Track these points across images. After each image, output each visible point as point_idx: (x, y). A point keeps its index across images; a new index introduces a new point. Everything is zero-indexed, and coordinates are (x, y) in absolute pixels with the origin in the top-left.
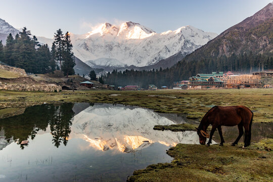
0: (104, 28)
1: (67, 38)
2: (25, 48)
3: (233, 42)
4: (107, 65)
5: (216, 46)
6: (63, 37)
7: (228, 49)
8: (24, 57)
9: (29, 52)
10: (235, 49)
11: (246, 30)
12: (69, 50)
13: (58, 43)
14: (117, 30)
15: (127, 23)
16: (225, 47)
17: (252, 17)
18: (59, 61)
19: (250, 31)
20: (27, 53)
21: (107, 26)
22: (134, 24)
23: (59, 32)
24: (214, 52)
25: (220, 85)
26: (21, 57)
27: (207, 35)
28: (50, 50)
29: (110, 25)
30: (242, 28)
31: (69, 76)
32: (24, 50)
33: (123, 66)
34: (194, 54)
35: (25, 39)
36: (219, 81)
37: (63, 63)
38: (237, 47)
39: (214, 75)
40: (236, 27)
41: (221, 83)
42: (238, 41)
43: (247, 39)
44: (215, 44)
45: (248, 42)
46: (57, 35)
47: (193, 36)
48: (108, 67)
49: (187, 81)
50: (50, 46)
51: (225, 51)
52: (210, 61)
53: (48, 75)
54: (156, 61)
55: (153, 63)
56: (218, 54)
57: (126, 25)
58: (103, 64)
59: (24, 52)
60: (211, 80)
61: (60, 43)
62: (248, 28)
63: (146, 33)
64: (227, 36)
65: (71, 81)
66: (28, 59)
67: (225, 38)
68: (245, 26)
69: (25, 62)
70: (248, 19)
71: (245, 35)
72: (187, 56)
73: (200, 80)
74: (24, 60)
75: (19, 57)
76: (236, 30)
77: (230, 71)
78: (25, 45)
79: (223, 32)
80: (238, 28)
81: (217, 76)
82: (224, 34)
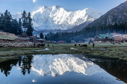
0: (43, 9)
1: (29, 16)
2: (7, 22)
3: (114, 16)
4: (45, 29)
5: (105, 18)
6: (26, 15)
7: (112, 20)
8: (7, 26)
9: (10, 23)
10: (115, 20)
11: (121, 10)
12: (31, 22)
13: (24, 18)
14: (50, 10)
15: (56, 6)
16: (110, 19)
17: (124, 3)
18: (24, 28)
19: (123, 11)
20: (8, 24)
21: (45, 7)
22: (60, 7)
23: (24, 12)
24: (104, 22)
25: (112, 40)
26: (5, 27)
27: (100, 13)
28: (18, 22)
29: (47, 7)
30: (119, 9)
31: (30, 36)
32: (7, 23)
33: (54, 30)
34: (93, 23)
35: (7, 17)
36: (111, 38)
37: (27, 29)
38: (117, 19)
39: (107, 35)
40: (116, 8)
41: (111, 39)
42: (117, 16)
43: (122, 15)
44: (104, 18)
45: (122, 16)
46: (23, 14)
47: (92, 13)
48: (46, 30)
49: (91, 38)
50: (18, 20)
51: (110, 21)
52: (104, 27)
53: (19, 36)
54: (72, 27)
55: (71, 28)
56: (106, 23)
57: (56, 7)
58: (43, 29)
59: (7, 24)
60: (107, 38)
61: (25, 18)
62: (122, 9)
63: (67, 11)
64: (111, 13)
65: (32, 39)
66: (9, 27)
67: (110, 14)
68: (120, 8)
69: (7, 29)
70: (122, 4)
71: (121, 13)
72: (89, 24)
73: (100, 38)
74: (7, 28)
75: (4, 26)
76: (116, 10)
77: (115, 32)
78: (7, 20)
79: (109, 11)
80: (116, 9)
81: (109, 36)
82: (109, 12)
